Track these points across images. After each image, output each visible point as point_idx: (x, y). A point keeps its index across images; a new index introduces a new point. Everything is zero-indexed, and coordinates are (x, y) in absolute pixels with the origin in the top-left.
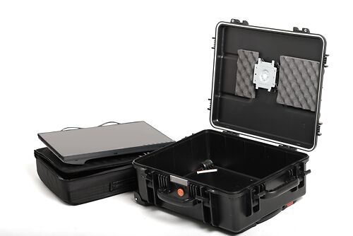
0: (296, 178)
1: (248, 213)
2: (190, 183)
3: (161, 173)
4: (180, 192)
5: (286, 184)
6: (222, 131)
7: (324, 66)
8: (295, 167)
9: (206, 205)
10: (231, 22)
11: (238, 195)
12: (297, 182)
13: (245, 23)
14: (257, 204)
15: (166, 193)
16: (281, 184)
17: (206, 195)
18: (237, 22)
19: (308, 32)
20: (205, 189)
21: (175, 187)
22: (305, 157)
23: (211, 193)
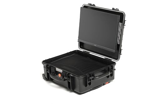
0: (109, 72)
1: (86, 86)
2: (63, 71)
3: (53, 67)
4: (60, 75)
5: (104, 74)
6: (83, 51)
7: (124, 25)
8: (109, 67)
9: (69, 81)
10: (88, 5)
11: (82, 77)
12: (109, 74)
13: (94, 5)
14: (90, 82)
15: (54, 75)
16: (101, 74)
17: (69, 77)
18: (90, 4)
19: (118, 10)
20: (69, 74)
21: (57, 73)
22: (114, 63)
23: (71, 76)
